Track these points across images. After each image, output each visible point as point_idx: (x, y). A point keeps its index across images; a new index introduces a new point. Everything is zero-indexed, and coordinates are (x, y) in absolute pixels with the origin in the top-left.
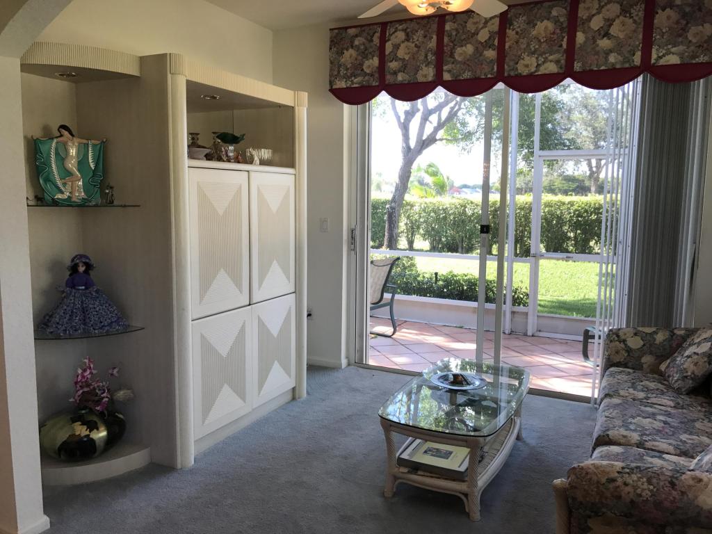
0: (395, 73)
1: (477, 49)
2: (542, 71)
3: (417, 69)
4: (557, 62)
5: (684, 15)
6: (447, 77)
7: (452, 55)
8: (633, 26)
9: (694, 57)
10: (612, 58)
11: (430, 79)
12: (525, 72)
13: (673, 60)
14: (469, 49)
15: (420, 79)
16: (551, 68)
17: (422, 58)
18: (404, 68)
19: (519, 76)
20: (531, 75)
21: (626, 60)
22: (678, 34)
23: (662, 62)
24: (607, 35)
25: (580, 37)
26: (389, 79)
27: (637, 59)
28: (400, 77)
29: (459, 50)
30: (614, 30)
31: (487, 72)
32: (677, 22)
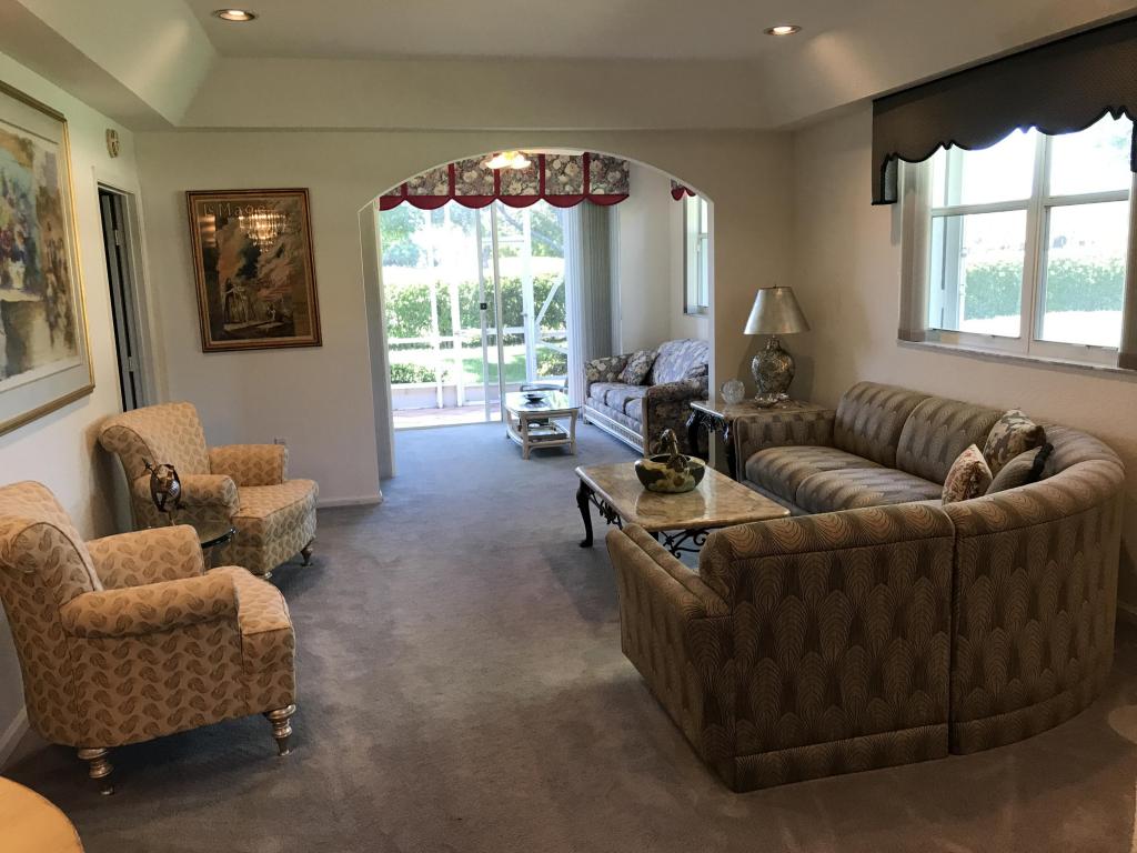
0: (416, 188)
1: (480, 175)
2: (525, 193)
3: (434, 186)
4: (535, 188)
5: (605, 165)
6: (458, 193)
7: (461, 177)
8: (578, 170)
9: (612, 191)
10: (568, 188)
11: (445, 193)
12: (514, 193)
13: (600, 192)
14: (474, 174)
15: (436, 193)
16: (531, 192)
17: (437, 177)
18: (423, 184)
19: (509, 196)
20: (517, 196)
21: (575, 190)
22: (603, 177)
23: (595, 193)
24: (563, 173)
25: (548, 173)
26: (410, 192)
27: (582, 190)
28: (420, 191)
29: (466, 175)
30: (567, 170)
31: (488, 191)
32: (602, 169)
